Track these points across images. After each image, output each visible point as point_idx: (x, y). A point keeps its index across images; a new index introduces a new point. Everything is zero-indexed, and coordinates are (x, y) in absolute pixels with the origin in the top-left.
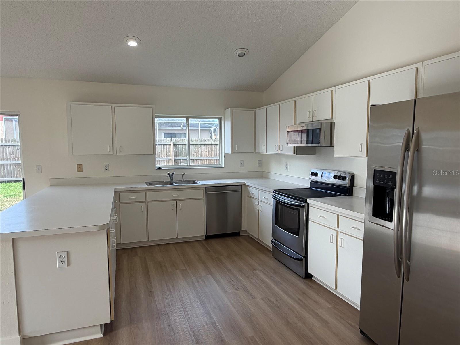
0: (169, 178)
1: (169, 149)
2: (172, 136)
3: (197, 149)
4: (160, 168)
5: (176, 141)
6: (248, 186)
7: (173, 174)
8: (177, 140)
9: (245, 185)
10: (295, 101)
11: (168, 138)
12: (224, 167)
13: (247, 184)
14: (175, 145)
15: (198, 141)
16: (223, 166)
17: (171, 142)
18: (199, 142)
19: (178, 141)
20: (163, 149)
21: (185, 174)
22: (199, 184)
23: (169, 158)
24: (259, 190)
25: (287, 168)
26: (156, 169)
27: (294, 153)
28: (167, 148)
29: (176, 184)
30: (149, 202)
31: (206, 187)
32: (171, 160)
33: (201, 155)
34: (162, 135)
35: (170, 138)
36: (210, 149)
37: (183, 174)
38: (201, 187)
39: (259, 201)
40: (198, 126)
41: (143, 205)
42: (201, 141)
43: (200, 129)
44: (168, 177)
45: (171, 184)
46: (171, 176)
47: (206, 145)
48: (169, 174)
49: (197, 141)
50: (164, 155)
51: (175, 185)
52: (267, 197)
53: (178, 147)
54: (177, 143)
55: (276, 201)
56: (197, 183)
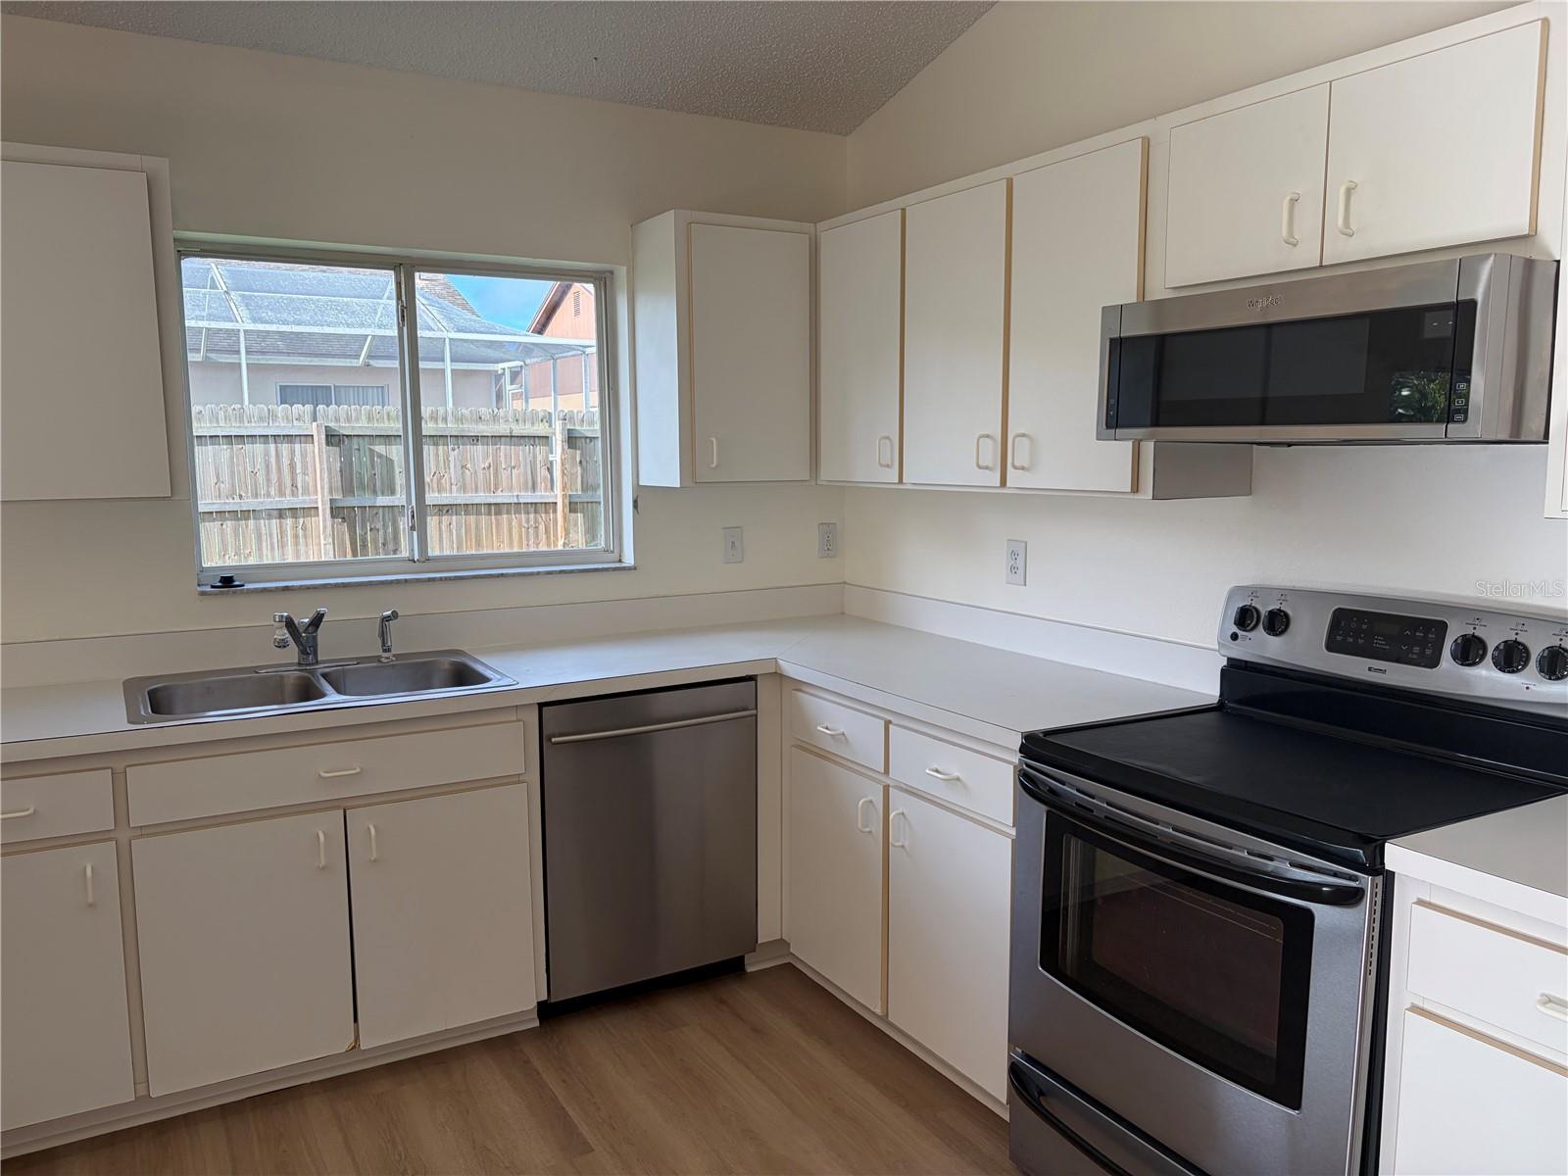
0: (293, 649)
1: (304, 455)
2: (318, 396)
3: (441, 458)
4: (227, 582)
5: (337, 420)
6: (798, 685)
7: (317, 620)
8: (343, 415)
9: (779, 676)
10: (1147, 144)
11: (300, 406)
12: (635, 568)
13: (790, 669)
14: (333, 438)
15: (445, 419)
16: (629, 559)
17: (314, 424)
18: (449, 425)
19: (348, 419)
20: (273, 460)
21: (395, 615)
22: (496, 683)
23: (304, 502)
24: (889, 718)
25: (1021, 571)
26: (203, 594)
27: (1136, 488)
28: (293, 452)
29: (339, 691)
30: (148, 831)
31: (541, 705)
32: (317, 508)
33: (464, 488)
34: (274, 393)
35: (309, 407)
36: (502, 459)
37: (387, 619)
38: (505, 707)
39: (886, 788)
40: (443, 352)
41: (95, 862)
42: (460, 420)
43: (452, 370)
44: (282, 644)
45: (308, 691)
46: (304, 636)
47: (485, 440)
48: (290, 624)
49: (439, 422)
50: (280, 486)
51: (333, 698)
52: (956, 774)
53: (351, 449)
54: (345, 429)
55: (1048, 813)
56: (486, 680)
